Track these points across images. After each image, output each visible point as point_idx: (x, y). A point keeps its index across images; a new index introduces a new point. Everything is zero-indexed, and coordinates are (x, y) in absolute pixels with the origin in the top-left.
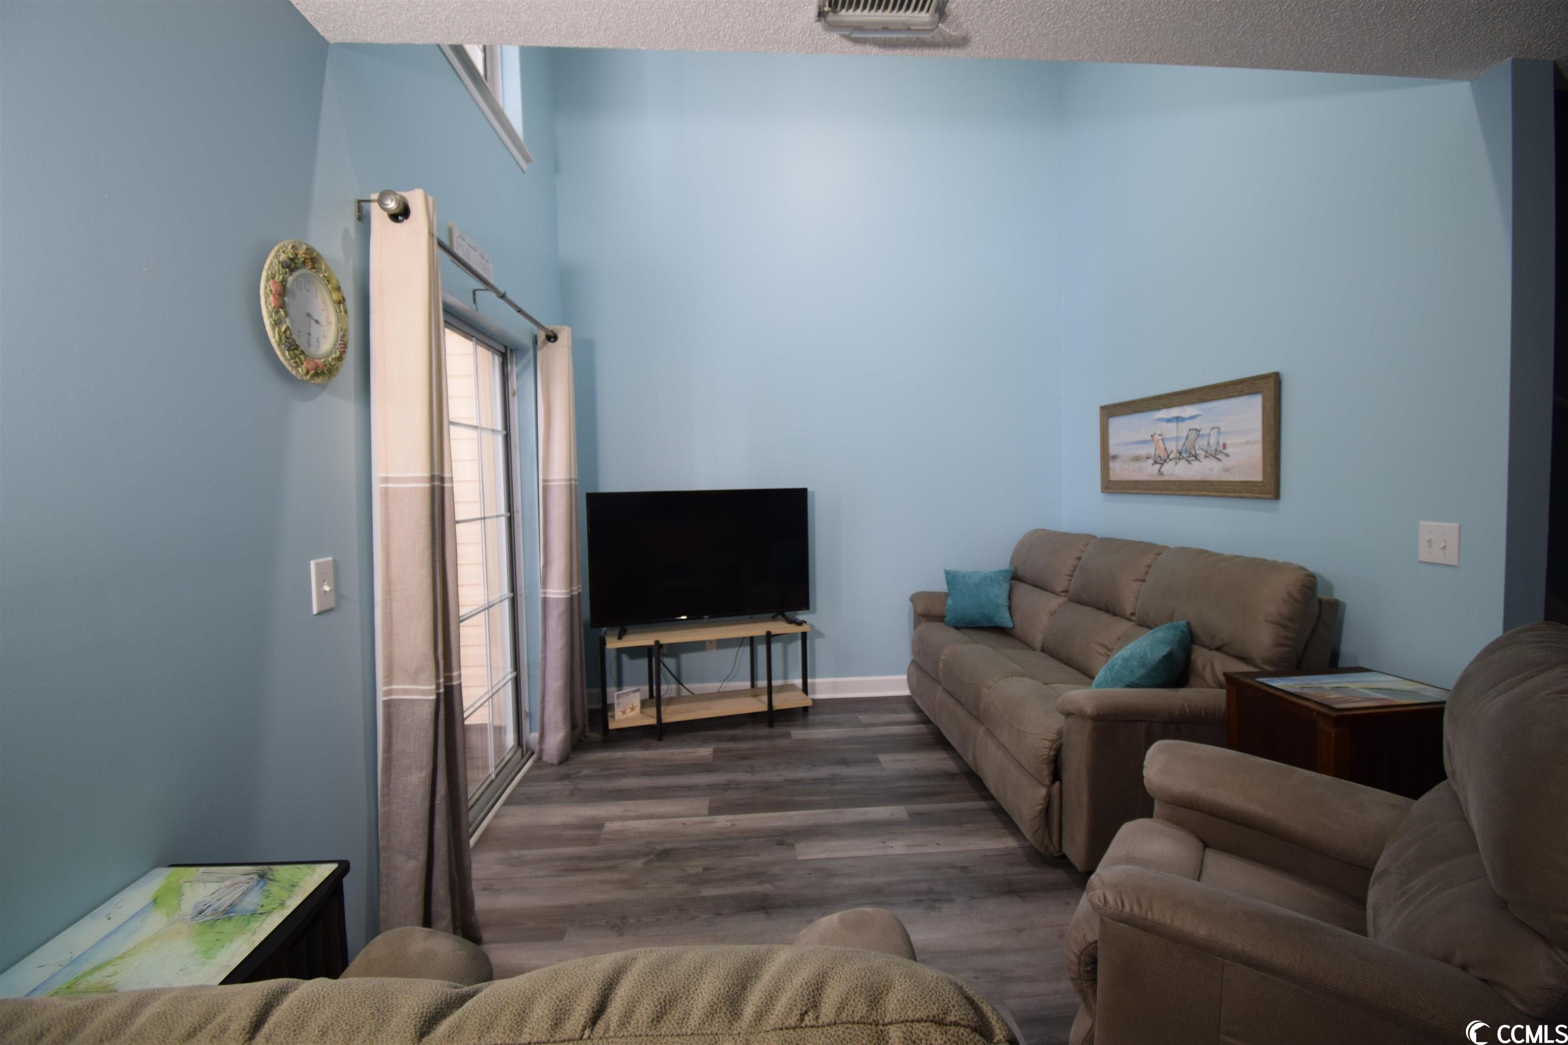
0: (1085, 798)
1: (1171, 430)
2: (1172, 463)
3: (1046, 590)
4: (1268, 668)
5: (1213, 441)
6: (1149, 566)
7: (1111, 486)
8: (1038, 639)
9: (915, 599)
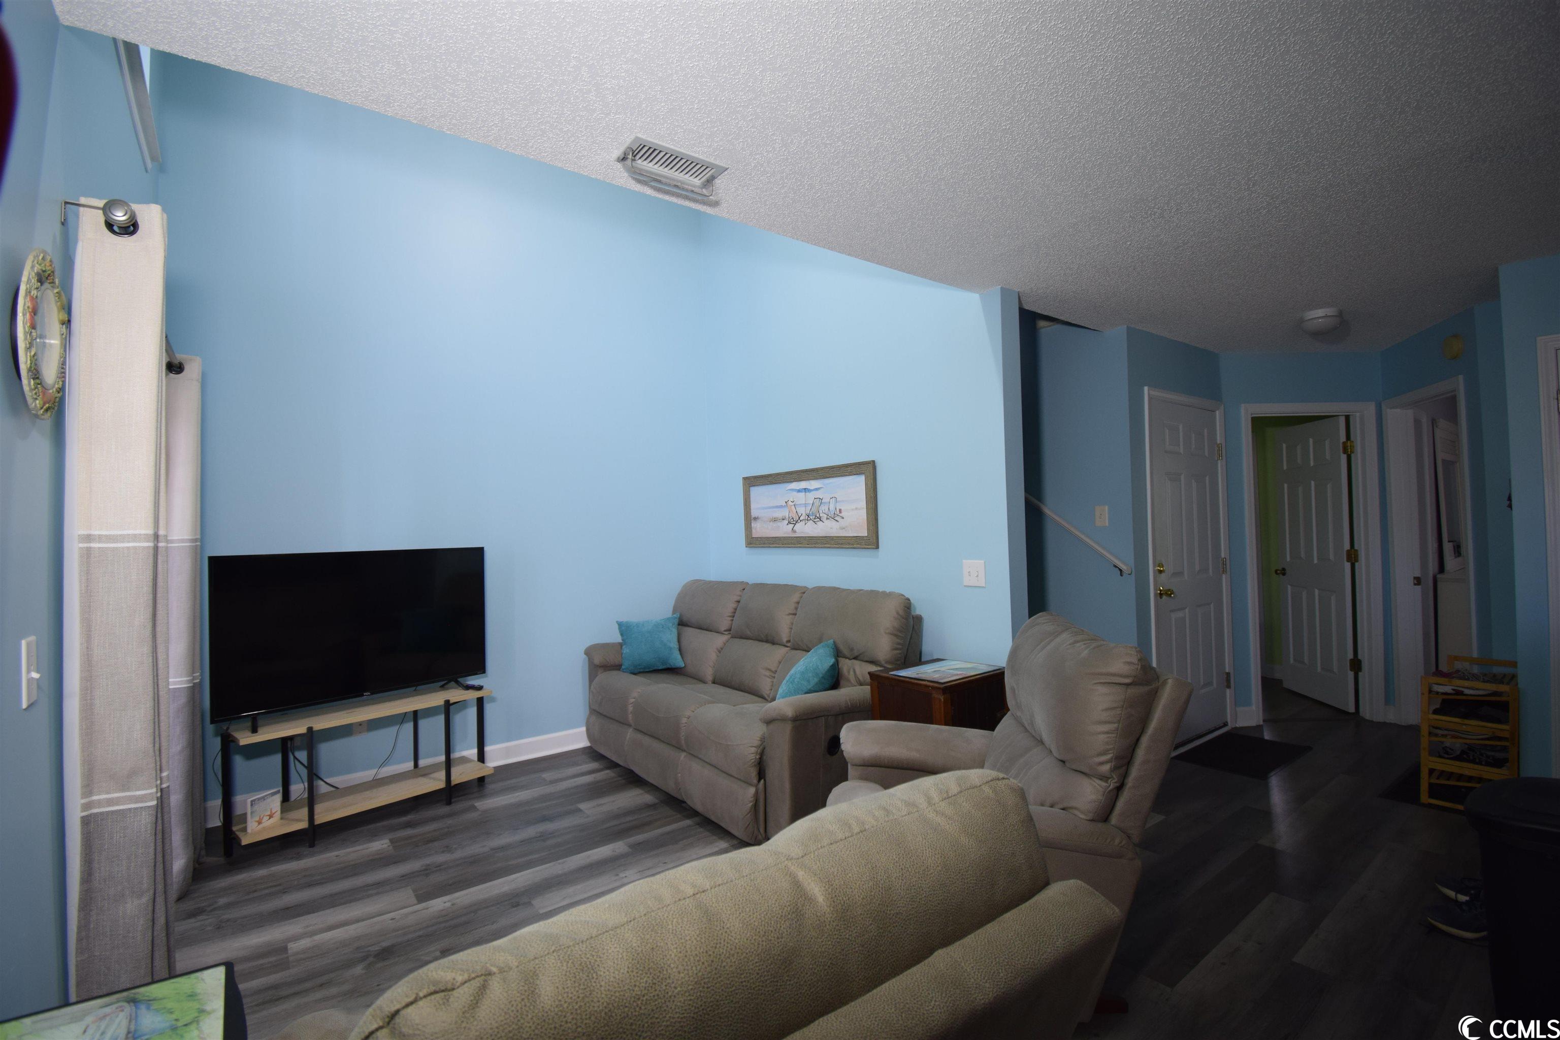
0: (787, 786)
1: (801, 498)
2: (803, 523)
3: (711, 631)
4: (889, 666)
5: (832, 507)
6: (798, 603)
7: (753, 542)
8: (709, 674)
9: (589, 652)
